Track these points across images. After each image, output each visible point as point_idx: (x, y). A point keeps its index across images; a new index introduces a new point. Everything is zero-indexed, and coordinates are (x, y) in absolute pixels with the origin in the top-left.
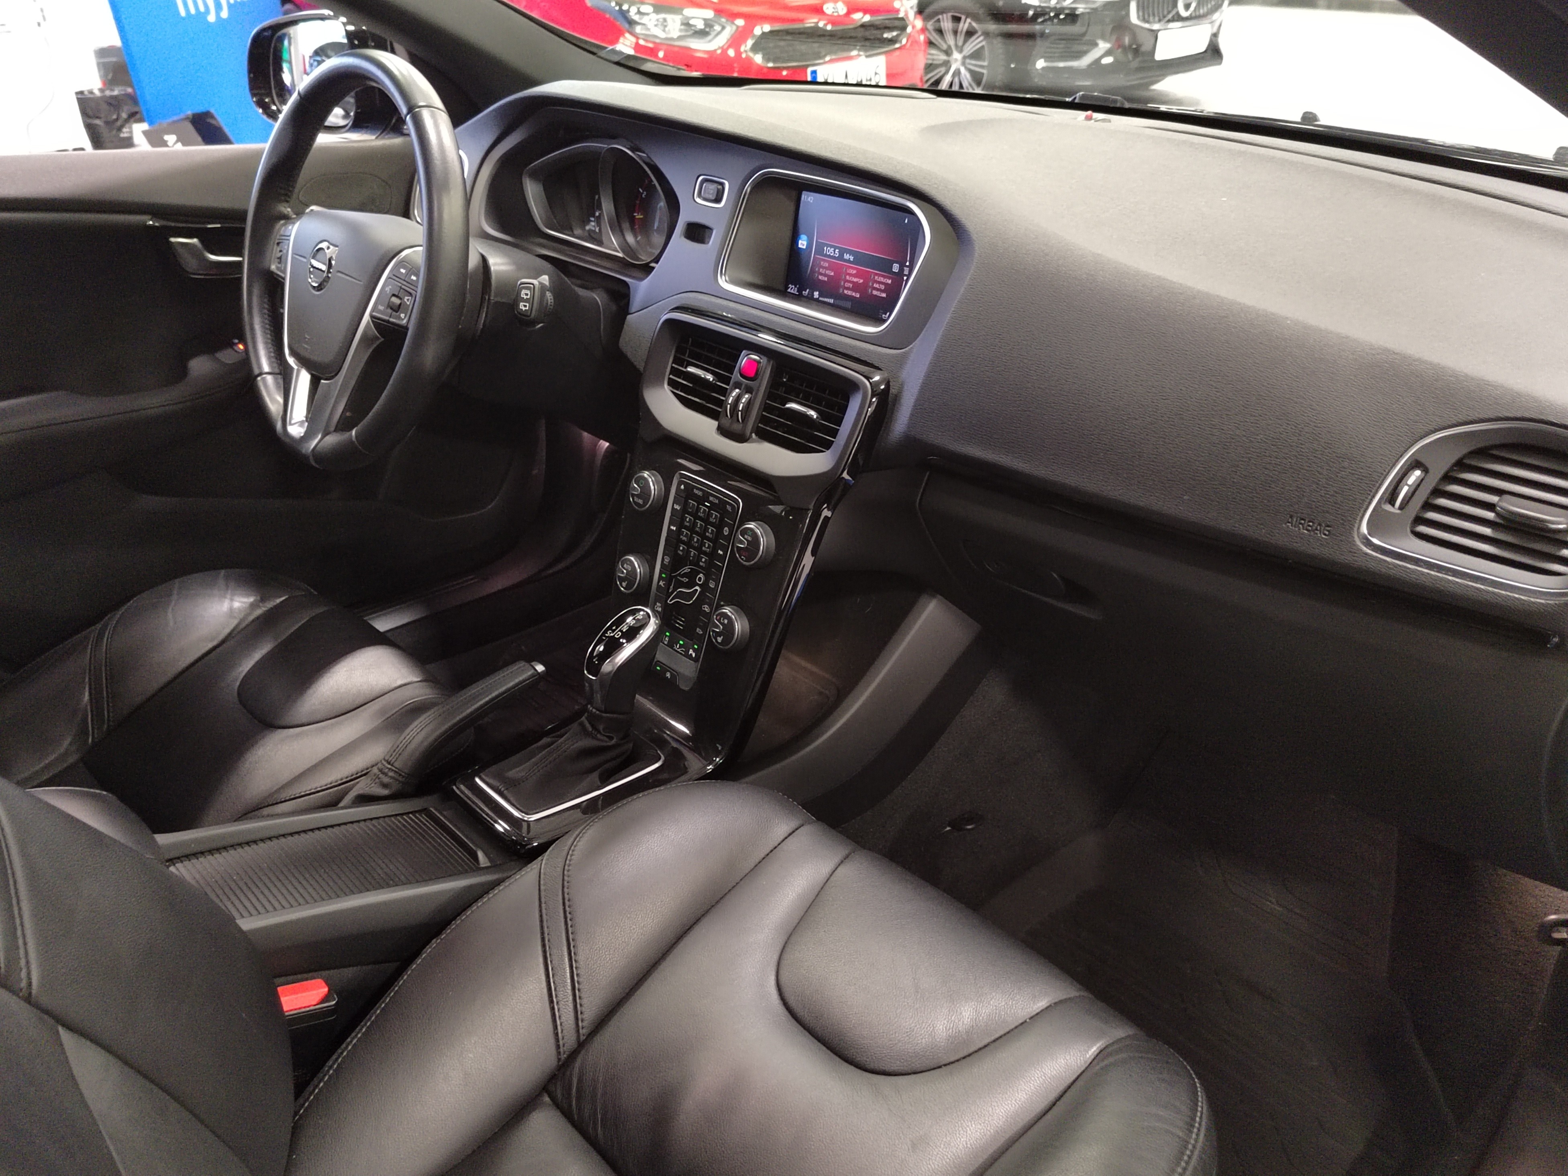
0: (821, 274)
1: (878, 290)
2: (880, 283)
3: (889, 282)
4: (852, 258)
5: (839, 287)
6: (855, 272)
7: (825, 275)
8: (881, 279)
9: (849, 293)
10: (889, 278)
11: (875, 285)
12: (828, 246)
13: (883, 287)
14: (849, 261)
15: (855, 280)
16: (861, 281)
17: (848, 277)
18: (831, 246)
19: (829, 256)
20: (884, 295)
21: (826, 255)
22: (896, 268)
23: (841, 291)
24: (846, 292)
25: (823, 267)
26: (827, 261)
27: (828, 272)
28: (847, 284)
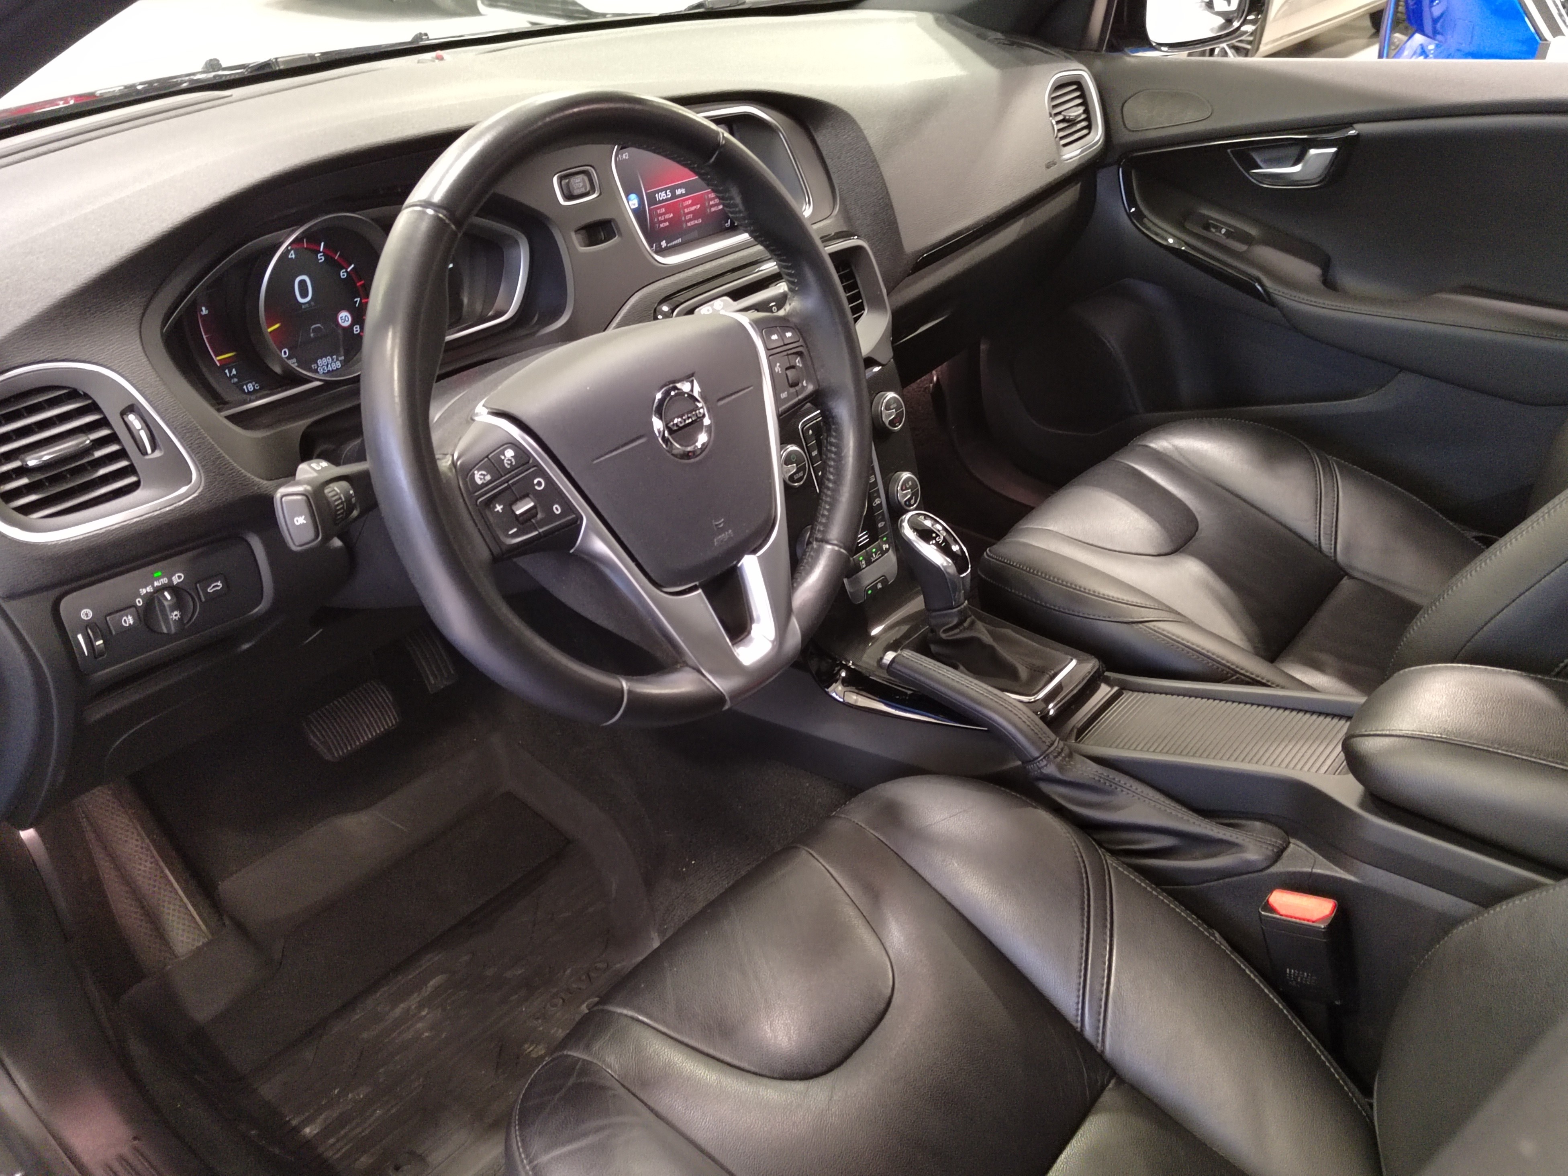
0: (661, 222)
1: (713, 206)
2: (713, 199)
4: (683, 191)
5: (681, 223)
6: (690, 201)
7: (665, 221)
8: (715, 195)
9: (692, 223)
11: (711, 203)
12: (658, 192)
13: (717, 201)
14: (682, 195)
15: (693, 208)
16: (699, 206)
17: (686, 210)
18: (661, 191)
19: (663, 201)
20: (721, 207)
21: (661, 202)
23: (684, 226)
24: (688, 224)
25: (661, 215)
26: (662, 207)
27: (667, 216)
28: (688, 217)
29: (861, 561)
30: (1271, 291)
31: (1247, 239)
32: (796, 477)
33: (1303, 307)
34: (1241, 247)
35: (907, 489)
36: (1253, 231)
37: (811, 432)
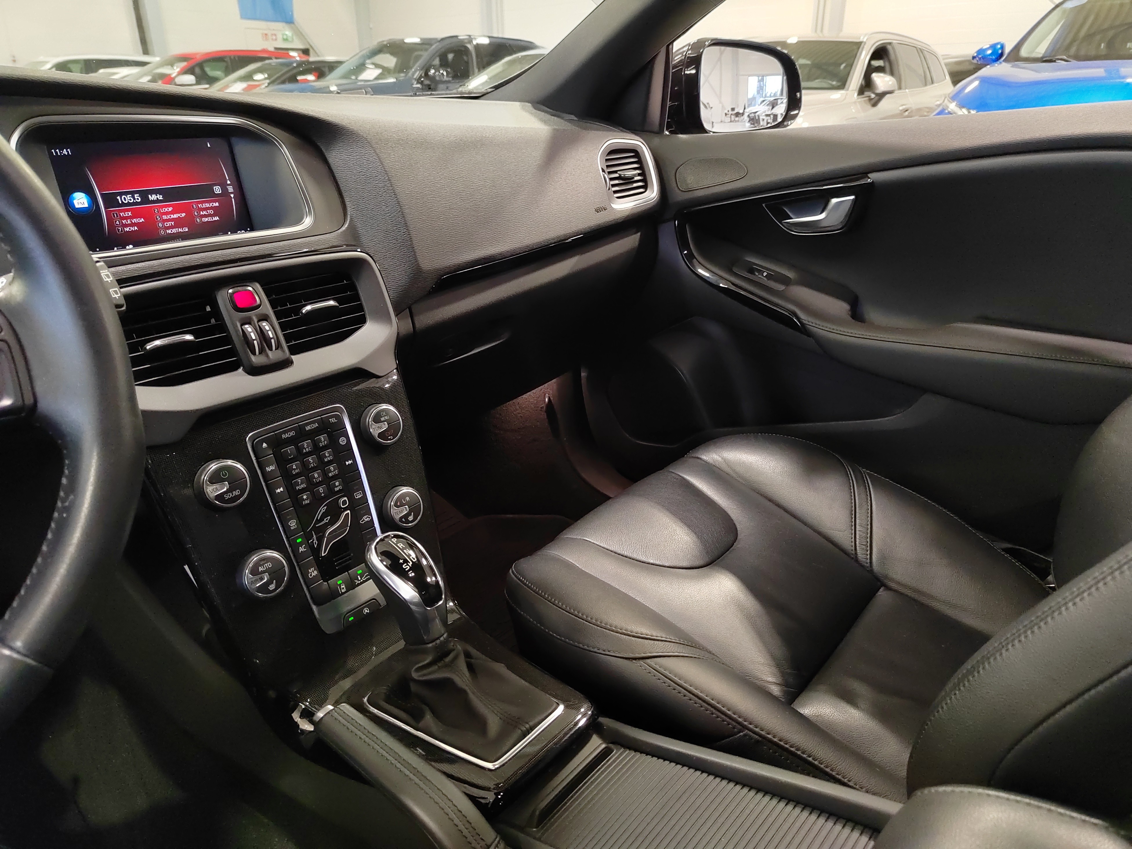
0: (127, 226)
1: (205, 216)
2: (206, 209)
3: (217, 204)
4: (160, 197)
5: (157, 229)
6: (170, 209)
7: (133, 225)
8: (207, 205)
9: (174, 231)
10: (215, 201)
11: (201, 213)
12: (121, 194)
13: (211, 212)
14: (158, 201)
15: (175, 216)
16: (183, 215)
17: (165, 217)
18: (126, 193)
19: (129, 204)
20: (217, 218)
21: (123, 204)
22: (217, 190)
23: (162, 232)
24: (169, 231)
25: (126, 218)
26: (128, 210)
27: (135, 221)
28: (169, 224)
29: (340, 585)
30: (804, 322)
31: (785, 281)
32: (227, 497)
33: (831, 336)
34: (781, 287)
35: (402, 505)
36: (791, 274)
37: (265, 445)
